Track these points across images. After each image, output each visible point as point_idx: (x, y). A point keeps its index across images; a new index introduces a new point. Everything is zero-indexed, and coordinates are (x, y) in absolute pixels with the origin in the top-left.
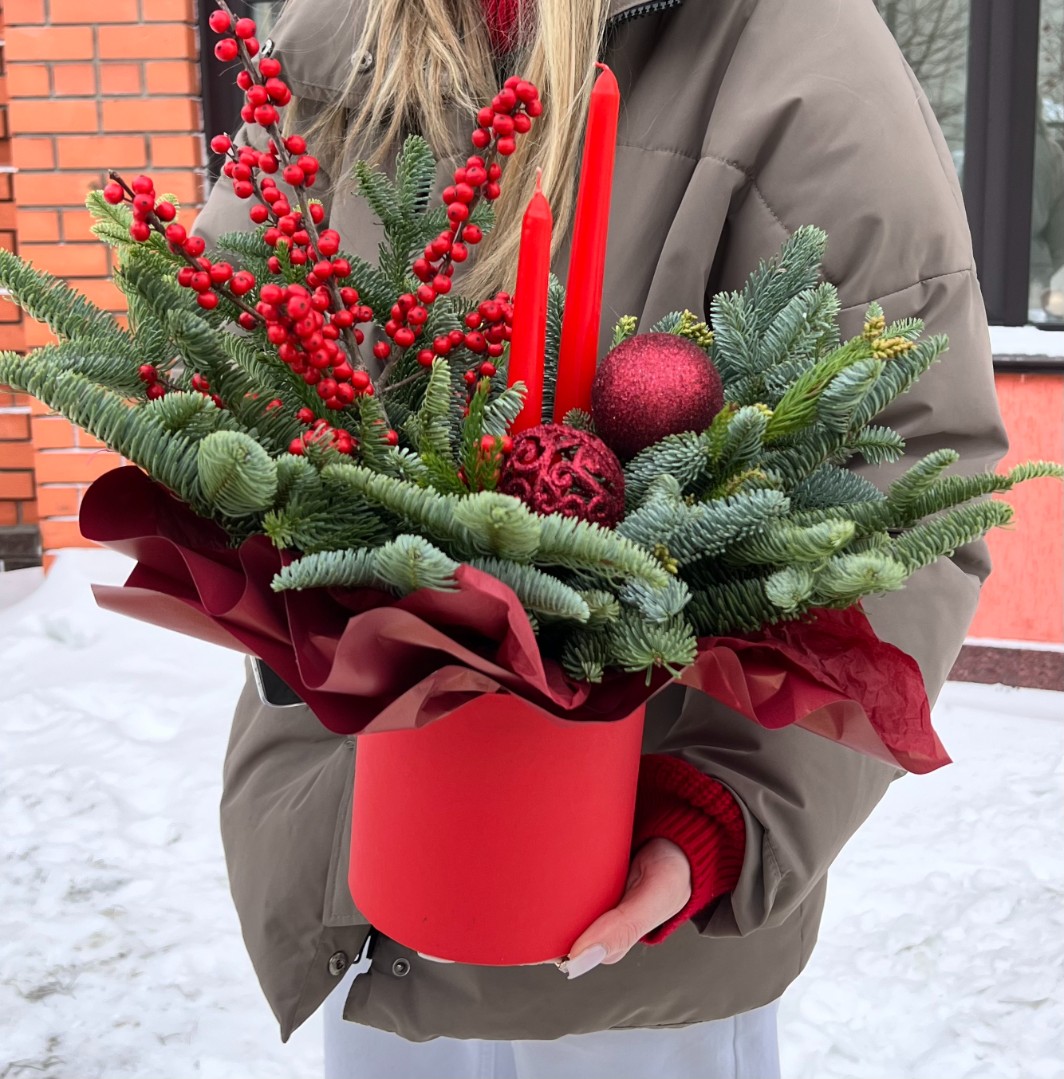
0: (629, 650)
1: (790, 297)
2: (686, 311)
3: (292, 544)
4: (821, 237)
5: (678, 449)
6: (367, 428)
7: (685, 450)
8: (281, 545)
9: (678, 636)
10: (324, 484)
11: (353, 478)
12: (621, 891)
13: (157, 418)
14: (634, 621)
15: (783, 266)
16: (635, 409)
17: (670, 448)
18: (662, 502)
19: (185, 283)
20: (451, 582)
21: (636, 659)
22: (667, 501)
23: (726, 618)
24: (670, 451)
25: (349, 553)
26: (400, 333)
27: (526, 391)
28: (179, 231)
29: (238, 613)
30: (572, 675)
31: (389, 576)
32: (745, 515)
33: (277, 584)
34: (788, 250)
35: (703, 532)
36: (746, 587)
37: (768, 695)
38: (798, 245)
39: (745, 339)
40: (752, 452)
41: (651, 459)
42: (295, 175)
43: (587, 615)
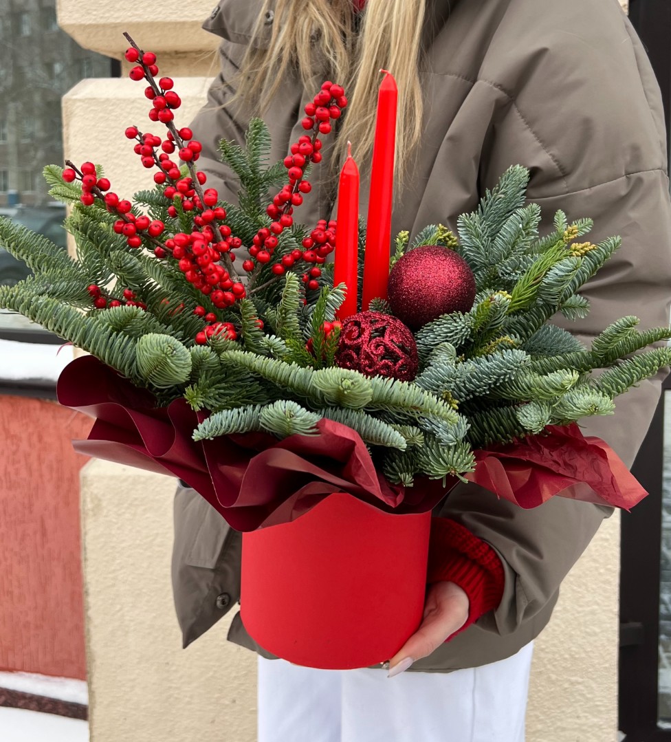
0: (431, 465)
2: (440, 225)
3: (203, 407)
4: (524, 172)
5: (451, 324)
6: (246, 322)
7: (455, 324)
8: (197, 409)
10: (221, 364)
11: (242, 361)
13: (107, 324)
14: (433, 444)
15: (502, 193)
16: (419, 298)
17: (445, 324)
19: (118, 231)
20: (314, 430)
21: (436, 471)
23: (490, 436)
24: (445, 325)
25: (242, 410)
26: (261, 254)
27: (346, 288)
28: (113, 197)
29: (171, 454)
30: (391, 481)
31: (271, 426)
32: (501, 368)
33: (197, 435)
34: (504, 182)
35: (473, 380)
36: (500, 413)
37: (521, 484)
38: (510, 178)
39: (482, 243)
40: (499, 323)
41: (432, 330)
42: (186, 154)
43: (405, 446)
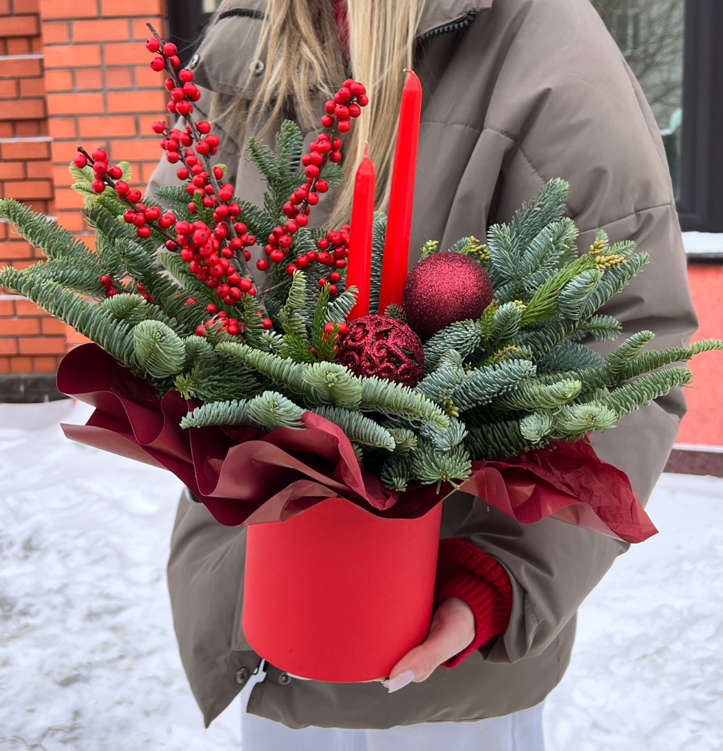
0: (424, 469)
1: (543, 227)
3: (195, 396)
4: (565, 186)
5: (461, 331)
6: (248, 318)
7: (466, 332)
8: (187, 397)
9: (458, 460)
10: (218, 356)
11: (236, 352)
12: (426, 632)
13: (108, 311)
14: (429, 449)
15: (538, 206)
16: (432, 304)
17: (456, 331)
18: (447, 368)
19: (128, 220)
20: (299, 423)
21: (429, 476)
22: (451, 367)
23: (493, 447)
24: (456, 333)
25: (234, 403)
26: (274, 253)
27: (358, 292)
28: (124, 186)
29: (158, 443)
30: (386, 486)
31: (259, 419)
32: (506, 377)
33: (185, 423)
34: (542, 194)
35: (477, 388)
36: (508, 426)
37: (523, 500)
38: (549, 191)
39: (511, 256)
40: (512, 333)
41: (442, 338)
42: (203, 148)
43: (394, 446)
